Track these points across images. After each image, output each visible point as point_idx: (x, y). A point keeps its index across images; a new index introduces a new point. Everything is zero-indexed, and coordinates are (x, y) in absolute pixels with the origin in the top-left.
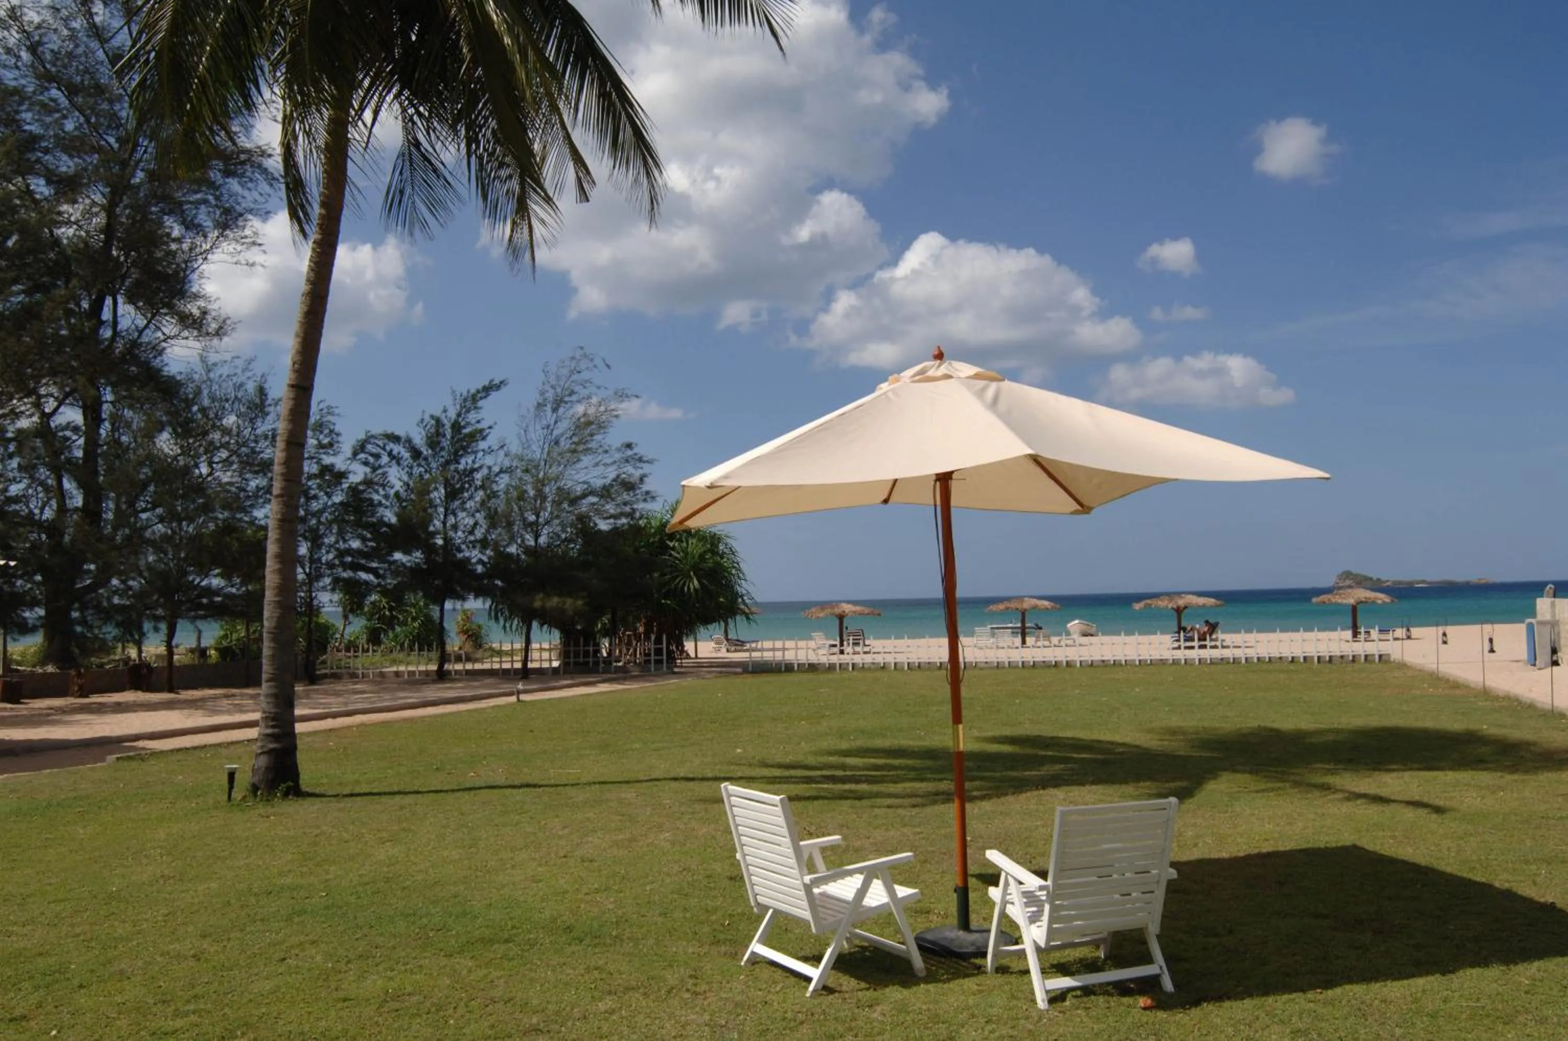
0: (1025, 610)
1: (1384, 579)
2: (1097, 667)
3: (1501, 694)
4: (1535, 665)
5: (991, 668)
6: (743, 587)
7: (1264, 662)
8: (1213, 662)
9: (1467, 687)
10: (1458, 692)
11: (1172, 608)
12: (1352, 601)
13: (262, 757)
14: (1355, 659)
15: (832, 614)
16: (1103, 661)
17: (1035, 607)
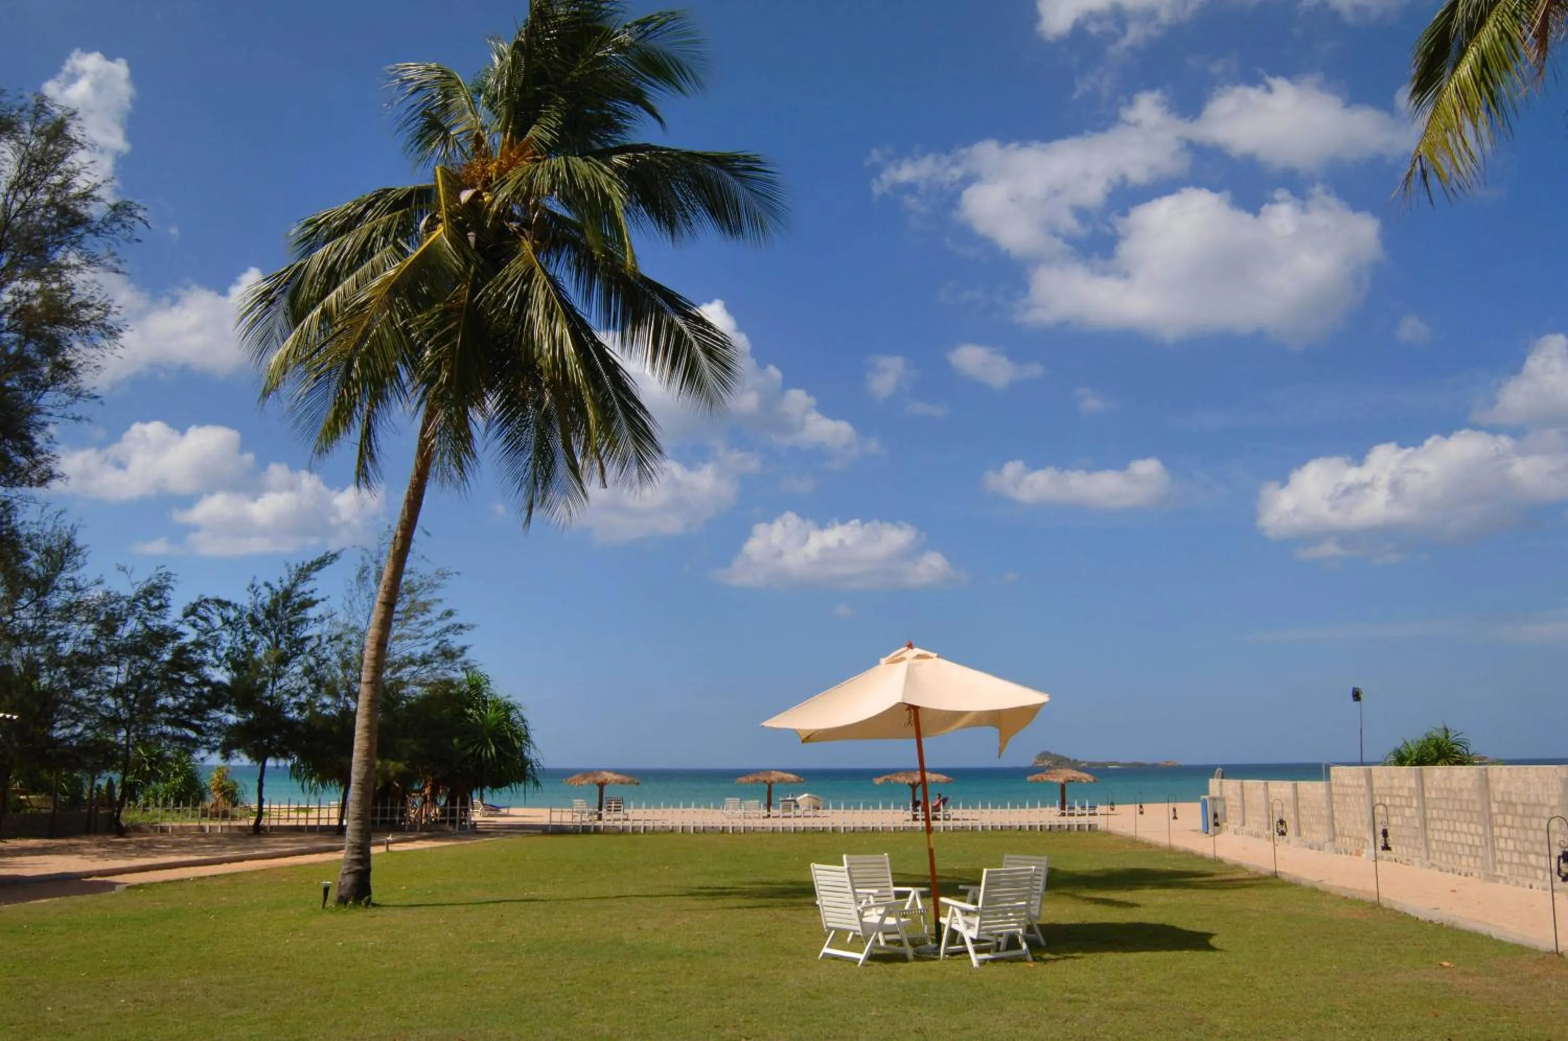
0: (772, 782)
1: (1079, 759)
2: (859, 832)
3: (1181, 850)
4: (1207, 833)
5: (767, 832)
6: (531, 754)
7: (997, 830)
8: (955, 830)
9: (1158, 847)
10: (1151, 850)
11: (909, 784)
12: (1061, 780)
13: (347, 877)
14: (1070, 827)
15: (594, 782)
16: (864, 828)
17: (781, 781)
